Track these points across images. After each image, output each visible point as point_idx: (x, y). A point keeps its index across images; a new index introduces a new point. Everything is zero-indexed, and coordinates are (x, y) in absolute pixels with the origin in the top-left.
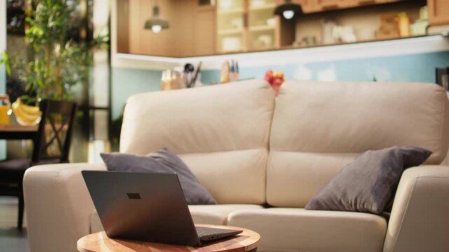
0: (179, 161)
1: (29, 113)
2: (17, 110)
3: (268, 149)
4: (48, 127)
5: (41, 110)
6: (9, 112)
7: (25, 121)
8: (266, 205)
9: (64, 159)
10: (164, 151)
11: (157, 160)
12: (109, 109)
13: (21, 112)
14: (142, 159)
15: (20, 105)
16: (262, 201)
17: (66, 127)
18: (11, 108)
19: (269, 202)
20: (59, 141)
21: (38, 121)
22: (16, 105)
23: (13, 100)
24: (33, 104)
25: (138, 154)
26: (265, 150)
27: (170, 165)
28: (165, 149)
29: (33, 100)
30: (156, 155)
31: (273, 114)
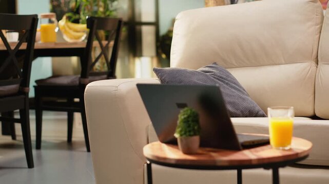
0: (229, 75)
1: (77, 31)
2: (64, 26)
3: (317, 63)
4: (95, 43)
5: (88, 27)
6: (56, 30)
7: (71, 38)
8: (314, 117)
9: (111, 75)
10: (214, 65)
11: (208, 74)
12: (156, 24)
13: (67, 29)
14: (193, 73)
15: (66, 22)
16: (311, 113)
17: (112, 43)
18: (58, 26)
19: (317, 115)
20: (106, 59)
21: (84, 37)
22: (63, 22)
23: (59, 19)
24: (77, 21)
25: (189, 69)
26: (314, 64)
27: (220, 78)
28: (215, 63)
29: (77, 16)
30: (207, 69)
31: (322, 27)
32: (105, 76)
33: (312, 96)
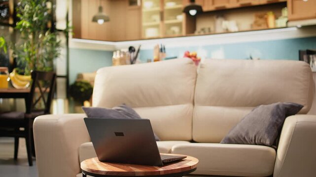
0: (134, 112)
1: (23, 81)
2: (13, 77)
3: (194, 104)
4: (37, 89)
5: (32, 78)
6: (8, 80)
7: (19, 86)
8: (192, 141)
10: (124, 106)
11: (120, 111)
12: (67, 77)
13: (16, 79)
14: (110, 111)
15: (15, 74)
16: (190, 138)
17: (48, 90)
18: (9, 76)
19: (195, 139)
20: (44, 100)
21: (28, 85)
22: (13, 74)
23: (10, 71)
24: (22, 74)
25: (108, 108)
26: (191, 105)
27: (128, 114)
28: (124, 104)
29: (22, 71)
30: (119, 108)
31: (196, 81)
32: (43, 112)
33: (190, 128)
